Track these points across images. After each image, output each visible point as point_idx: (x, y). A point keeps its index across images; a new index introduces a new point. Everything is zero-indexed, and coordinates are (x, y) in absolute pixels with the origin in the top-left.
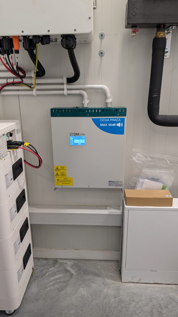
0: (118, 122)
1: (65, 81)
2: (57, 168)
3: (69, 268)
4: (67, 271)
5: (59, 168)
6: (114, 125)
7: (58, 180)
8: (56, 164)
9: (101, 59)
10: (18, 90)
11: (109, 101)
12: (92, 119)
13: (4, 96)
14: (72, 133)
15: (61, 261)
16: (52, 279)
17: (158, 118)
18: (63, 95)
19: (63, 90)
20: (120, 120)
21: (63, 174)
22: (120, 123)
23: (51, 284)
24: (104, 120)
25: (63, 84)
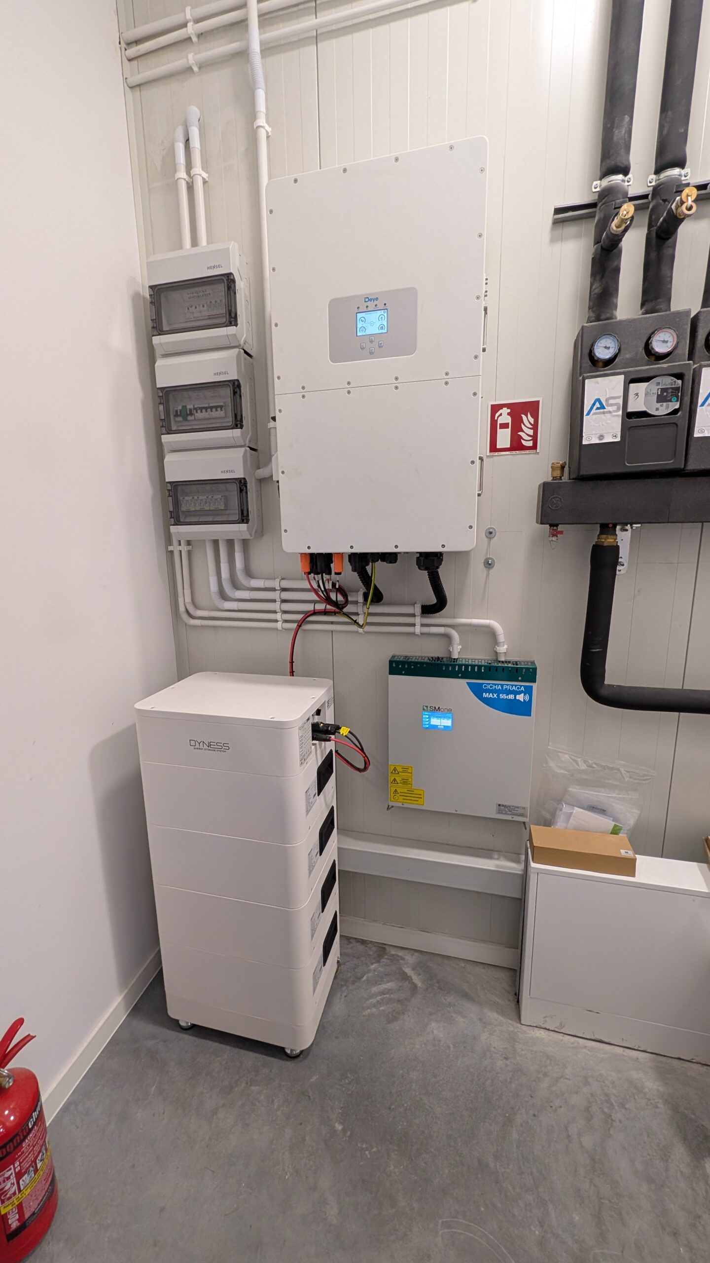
0: (520, 693)
1: (418, 610)
2: (395, 769)
3: (408, 971)
4: (405, 977)
5: (399, 769)
6: (511, 697)
7: (396, 791)
8: (393, 762)
9: (488, 575)
10: (332, 623)
11: (502, 649)
12: (467, 683)
14: (427, 707)
15: (393, 952)
16: (374, 989)
17: (604, 692)
18: (413, 634)
19: (414, 625)
20: (523, 688)
21: (405, 782)
22: (523, 694)
23: (373, 1001)
24: (491, 687)
25: (414, 615)
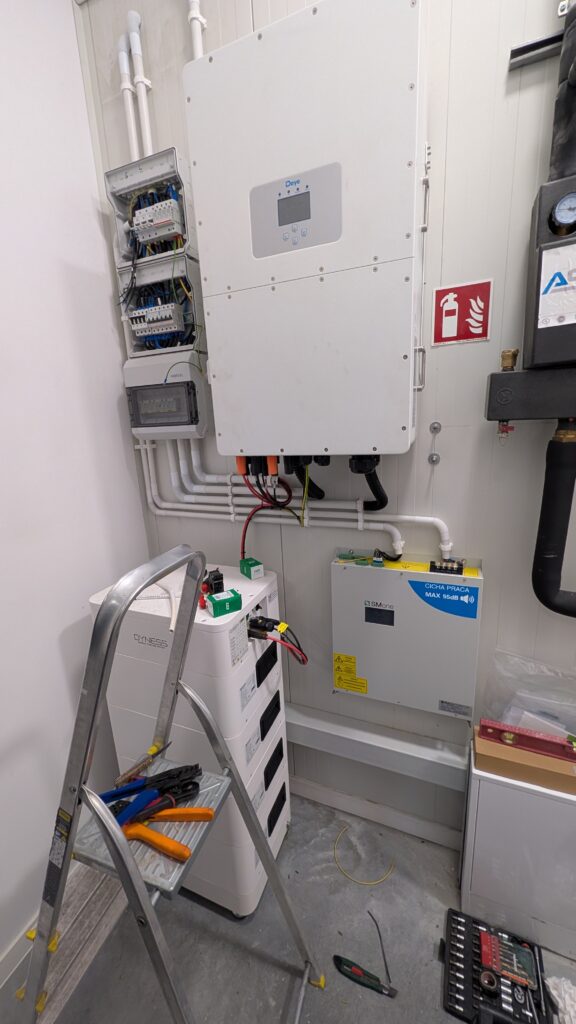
0: (464, 594)
1: (360, 506)
2: (339, 658)
3: (354, 840)
4: (350, 846)
5: (343, 658)
6: (455, 598)
7: (340, 678)
8: (337, 652)
9: (432, 471)
10: (280, 517)
11: (447, 547)
12: (409, 582)
13: (257, 523)
15: (342, 818)
16: (321, 855)
17: (558, 600)
18: (356, 529)
19: (357, 521)
20: (467, 590)
21: (349, 671)
22: (468, 595)
24: (434, 586)
25: (356, 511)
